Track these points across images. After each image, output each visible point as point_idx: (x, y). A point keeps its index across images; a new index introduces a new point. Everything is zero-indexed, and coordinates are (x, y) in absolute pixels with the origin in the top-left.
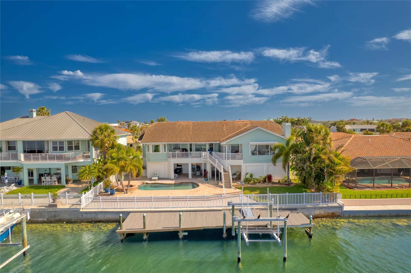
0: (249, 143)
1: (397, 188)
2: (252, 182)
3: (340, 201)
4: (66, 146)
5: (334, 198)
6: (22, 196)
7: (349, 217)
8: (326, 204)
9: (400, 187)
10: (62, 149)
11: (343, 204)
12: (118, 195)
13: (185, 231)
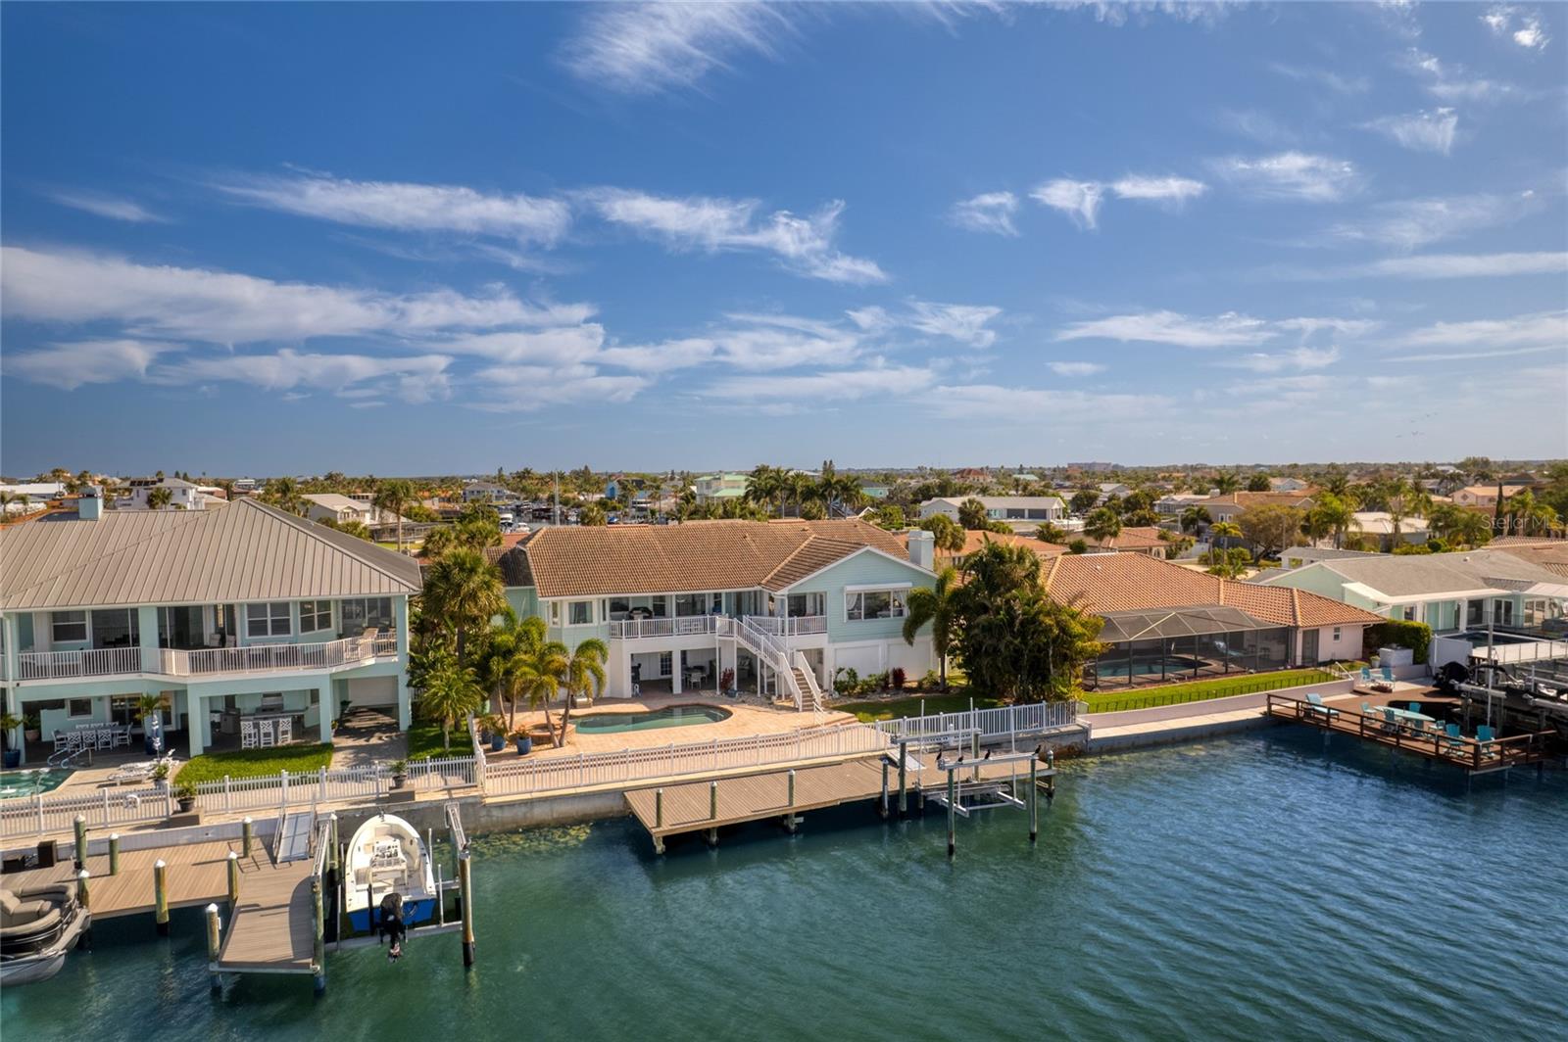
0: (842, 590)
1: (1174, 682)
2: (858, 690)
3: (1081, 720)
4: (295, 618)
5: (1071, 713)
6: (291, 778)
7: (1100, 753)
8: (1055, 729)
9: (1180, 679)
10: (282, 627)
11: (1090, 725)
12: (541, 754)
13: (798, 814)
